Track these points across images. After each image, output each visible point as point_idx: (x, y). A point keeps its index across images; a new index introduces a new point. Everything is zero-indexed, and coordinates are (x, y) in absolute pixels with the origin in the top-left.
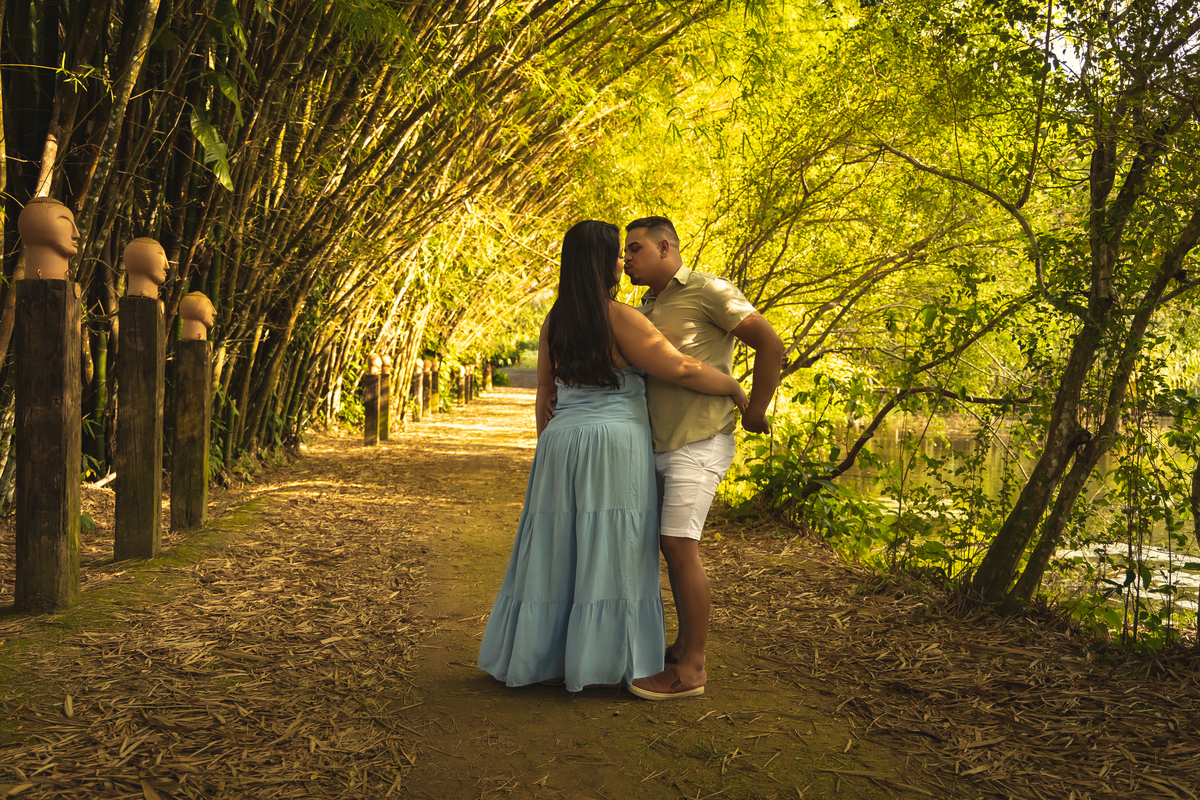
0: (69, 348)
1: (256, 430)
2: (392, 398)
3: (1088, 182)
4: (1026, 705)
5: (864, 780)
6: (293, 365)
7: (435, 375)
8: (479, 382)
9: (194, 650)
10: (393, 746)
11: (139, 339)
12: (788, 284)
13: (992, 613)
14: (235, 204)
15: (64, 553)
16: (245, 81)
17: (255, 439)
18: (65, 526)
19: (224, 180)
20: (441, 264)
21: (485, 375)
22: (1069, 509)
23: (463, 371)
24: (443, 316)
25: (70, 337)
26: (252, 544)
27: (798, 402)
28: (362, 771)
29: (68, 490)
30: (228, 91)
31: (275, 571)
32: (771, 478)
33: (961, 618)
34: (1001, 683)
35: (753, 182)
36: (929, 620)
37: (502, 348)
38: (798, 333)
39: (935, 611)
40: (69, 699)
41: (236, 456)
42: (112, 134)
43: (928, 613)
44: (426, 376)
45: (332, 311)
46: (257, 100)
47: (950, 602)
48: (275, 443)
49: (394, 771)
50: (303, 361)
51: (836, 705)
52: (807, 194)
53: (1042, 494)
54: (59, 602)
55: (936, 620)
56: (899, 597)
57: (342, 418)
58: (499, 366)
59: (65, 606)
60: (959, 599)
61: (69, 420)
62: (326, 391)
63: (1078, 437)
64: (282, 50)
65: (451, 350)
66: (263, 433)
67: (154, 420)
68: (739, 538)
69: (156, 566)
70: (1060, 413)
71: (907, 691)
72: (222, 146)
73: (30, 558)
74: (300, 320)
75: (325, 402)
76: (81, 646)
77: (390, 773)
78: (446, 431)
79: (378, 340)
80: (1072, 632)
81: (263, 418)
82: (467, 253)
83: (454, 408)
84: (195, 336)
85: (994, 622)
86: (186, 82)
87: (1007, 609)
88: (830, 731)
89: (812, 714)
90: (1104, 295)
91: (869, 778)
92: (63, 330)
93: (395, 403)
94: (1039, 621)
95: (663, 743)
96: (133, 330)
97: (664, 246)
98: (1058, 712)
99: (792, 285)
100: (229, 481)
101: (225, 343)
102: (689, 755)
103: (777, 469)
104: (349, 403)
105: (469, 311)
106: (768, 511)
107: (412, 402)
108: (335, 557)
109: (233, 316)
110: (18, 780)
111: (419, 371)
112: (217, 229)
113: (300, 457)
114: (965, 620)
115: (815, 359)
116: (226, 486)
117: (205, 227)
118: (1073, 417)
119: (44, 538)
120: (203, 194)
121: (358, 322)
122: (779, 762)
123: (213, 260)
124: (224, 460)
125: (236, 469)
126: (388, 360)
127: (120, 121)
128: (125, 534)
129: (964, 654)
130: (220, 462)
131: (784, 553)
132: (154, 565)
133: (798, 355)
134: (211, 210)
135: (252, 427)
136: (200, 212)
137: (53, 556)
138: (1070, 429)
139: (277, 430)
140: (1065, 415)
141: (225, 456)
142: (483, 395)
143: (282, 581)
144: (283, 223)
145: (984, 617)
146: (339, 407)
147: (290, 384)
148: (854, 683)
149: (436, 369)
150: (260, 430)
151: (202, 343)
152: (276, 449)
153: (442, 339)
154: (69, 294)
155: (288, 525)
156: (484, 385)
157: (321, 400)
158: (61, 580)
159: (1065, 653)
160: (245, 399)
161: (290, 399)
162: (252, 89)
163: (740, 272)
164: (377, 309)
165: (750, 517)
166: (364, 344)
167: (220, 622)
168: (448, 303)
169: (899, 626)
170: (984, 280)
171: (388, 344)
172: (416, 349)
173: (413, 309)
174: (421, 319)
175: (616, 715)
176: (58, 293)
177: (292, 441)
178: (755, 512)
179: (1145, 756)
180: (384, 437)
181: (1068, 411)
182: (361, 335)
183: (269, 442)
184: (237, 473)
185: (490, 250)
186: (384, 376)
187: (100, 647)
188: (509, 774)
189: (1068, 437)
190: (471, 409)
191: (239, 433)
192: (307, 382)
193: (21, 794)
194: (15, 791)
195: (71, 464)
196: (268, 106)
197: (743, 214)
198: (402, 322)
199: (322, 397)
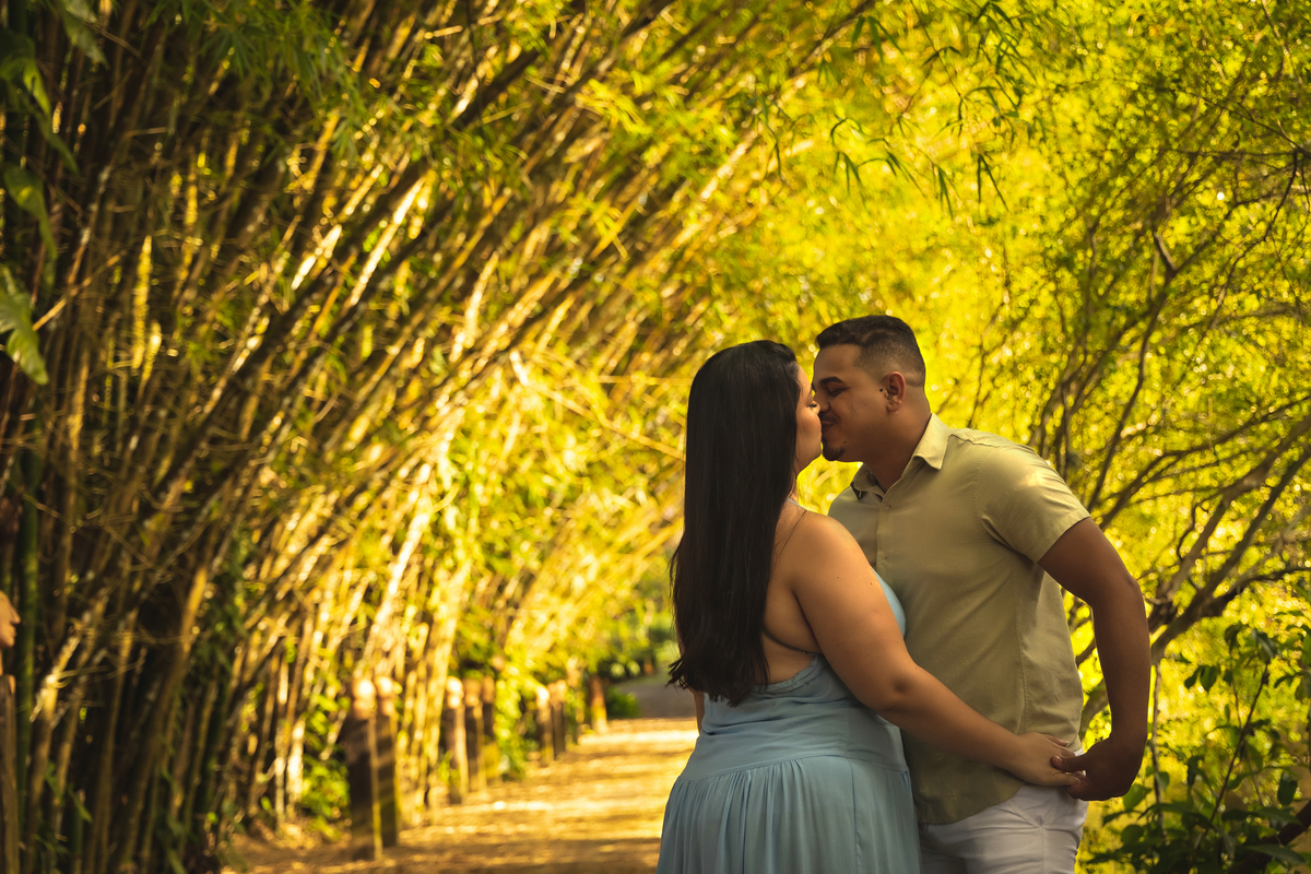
2: (401, 760)
6: (198, 714)
7: (488, 708)
8: (580, 717)
12: (1158, 452)
14: (57, 407)
16: (59, 175)
19: (29, 361)
20: (477, 489)
21: (589, 701)
23: (543, 695)
24: (494, 590)
27: (1199, 688)
32: (1162, 851)
35: (1066, 262)
37: (617, 644)
38: (1186, 548)
44: (468, 710)
45: (266, 599)
46: (85, 207)
50: (217, 704)
52: (1170, 273)
57: (308, 811)
58: (616, 680)
62: (271, 757)
65: (516, 656)
66: (146, 852)
72: (23, 298)
74: (204, 621)
75: (271, 783)
78: (515, 818)
79: (368, 650)
81: (143, 822)
82: (526, 464)
83: (532, 771)
93: (407, 767)
97: (893, 386)
99: (1166, 454)
101: (52, 679)
103: (1172, 830)
104: (321, 779)
105: (544, 578)
107: (444, 766)
109: (68, 625)
111: (455, 702)
112: (25, 459)
115: (1229, 597)
121: (324, 616)
123: (23, 521)
126: (388, 687)
133: (1193, 592)
135: (122, 841)
139: (175, 845)
142: (588, 740)
144: (155, 436)
146: (299, 787)
147: (194, 749)
149: (488, 698)
150: (139, 846)
153: (496, 638)
156: (589, 720)
157: (262, 778)
160: (106, 787)
163: (1057, 443)
164: (361, 589)
166: (341, 661)
168: (499, 565)
171: (387, 654)
172: (442, 657)
173: (431, 582)
174: (449, 598)
177: (206, 865)
180: (390, 840)
182: (335, 642)
185: (573, 454)
186: (382, 718)
190: (565, 769)
191: (98, 858)
192: (228, 741)
196: (110, 218)
197: (1054, 329)
198: (412, 611)
199: (265, 771)
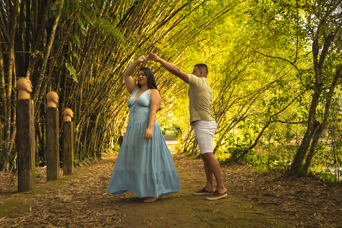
0: (31, 117)
1: (89, 151)
3: (312, 52)
4: (304, 196)
5: (254, 214)
6: (98, 133)
9: (67, 198)
10: (120, 214)
11: (51, 119)
13: (296, 177)
14: (79, 87)
15: (31, 174)
16: (80, 53)
17: (89, 155)
18: (31, 167)
19: (75, 79)
22: (316, 145)
25: (31, 114)
26: (85, 177)
27: (240, 128)
28: (110, 219)
29: (31, 157)
30: (75, 55)
31: (92, 181)
33: (287, 179)
34: (297, 192)
36: (278, 180)
39: (280, 178)
40: (31, 208)
41: (83, 159)
42: (44, 67)
43: (278, 179)
45: (109, 117)
46: (84, 58)
47: (284, 175)
48: (94, 156)
49: (119, 218)
50: (101, 132)
51: (248, 199)
53: (308, 141)
54: (30, 188)
55: (280, 181)
56: (269, 176)
57: (114, 150)
59: (31, 189)
60: (287, 174)
61: (31, 137)
62: (109, 142)
63: (317, 124)
64: (90, 44)
66: (91, 153)
67: (56, 141)
68: (225, 168)
69: (58, 182)
70: (310, 118)
71: (269, 195)
72: (75, 70)
73: (21, 176)
74: (99, 120)
75: (109, 146)
76: (35, 197)
77: (118, 219)
79: (123, 127)
80: (320, 181)
81: (90, 148)
84: (68, 121)
85: (297, 179)
86: (64, 54)
87: (301, 175)
88: (246, 204)
89: (241, 201)
90: (319, 83)
91: (255, 213)
92: (29, 113)
94: (310, 178)
95: (197, 209)
96: (50, 116)
98: (314, 197)
100: (81, 165)
101: (78, 126)
102: (204, 211)
103: (235, 148)
104: (116, 145)
106: (233, 160)
108: (109, 178)
109: (80, 118)
110: (15, 224)
112: (74, 94)
113: (102, 160)
114: (289, 180)
116: (80, 167)
117: (71, 94)
118: (314, 118)
119: (25, 170)
120: (70, 85)
121: (117, 122)
122: (230, 211)
123: (74, 103)
124: (80, 160)
125: (83, 162)
127: (46, 64)
128: (49, 174)
129: (288, 187)
130: (78, 160)
131: (238, 170)
132: (57, 181)
133: (240, 117)
134: (73, 89)
135: (87, 151)
136: (70, 90)
137: (28, 175)
138: (314, 122)
139: (95, 152)
140: (312, 118)
141: (80, 158)
143: (93, 183)
144: (93, 92)
145: (294, 178)
146: (113, 146)
147: (98, 139)
148: (254, 195)
150: (90, 152)
151: (70, 122)
152: (95, 157)
154: (30, 103)
155: (96, 172)
157: (107, 145)
158: (30, 182)
159: (318, 185)
160: (85, 143)
161: (98, 143)
162: (82, 55)
164: (122, 118)
165: (228, 162)
166: (119, 128)
167: (74, 192)
169: (269, 182)
170: (285, 84)
175: (184, 204)
176: (27, 102)
177: (99, 156)
178: (229, 161)
179: (338, 204)
181: (313, 117)
182: (118, 126)
183: (93, 155)
184: (83, 164)
187: (40, 198)
188: (152, 217)
189: (313, 124)
191: (84, 153)
192: (103, 138)
193: (15, 227)
194: (14, 226)
195: (32, 149)
196: (87, 60)
